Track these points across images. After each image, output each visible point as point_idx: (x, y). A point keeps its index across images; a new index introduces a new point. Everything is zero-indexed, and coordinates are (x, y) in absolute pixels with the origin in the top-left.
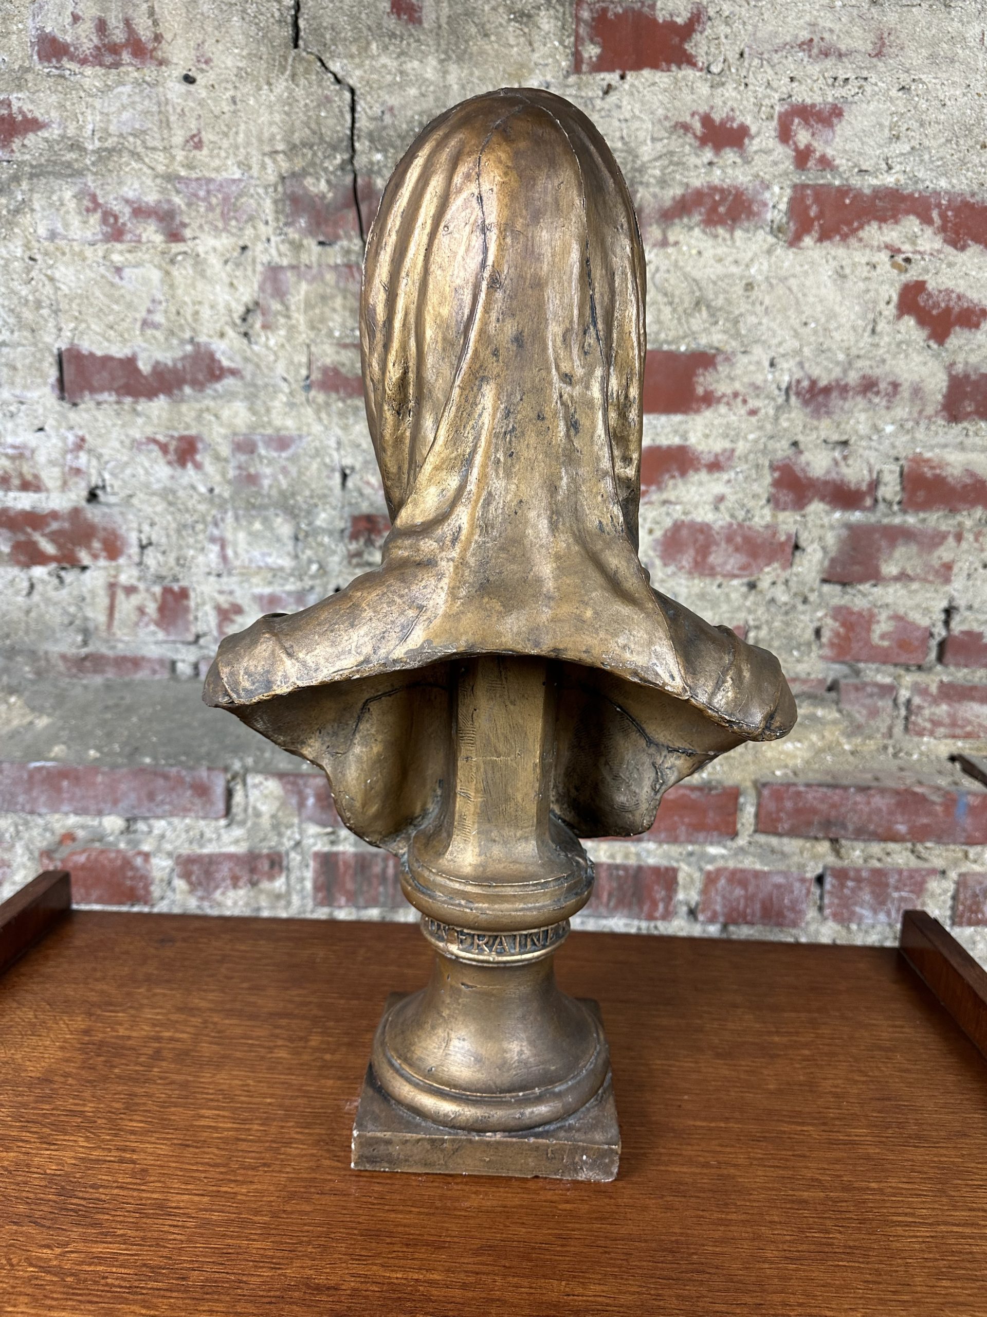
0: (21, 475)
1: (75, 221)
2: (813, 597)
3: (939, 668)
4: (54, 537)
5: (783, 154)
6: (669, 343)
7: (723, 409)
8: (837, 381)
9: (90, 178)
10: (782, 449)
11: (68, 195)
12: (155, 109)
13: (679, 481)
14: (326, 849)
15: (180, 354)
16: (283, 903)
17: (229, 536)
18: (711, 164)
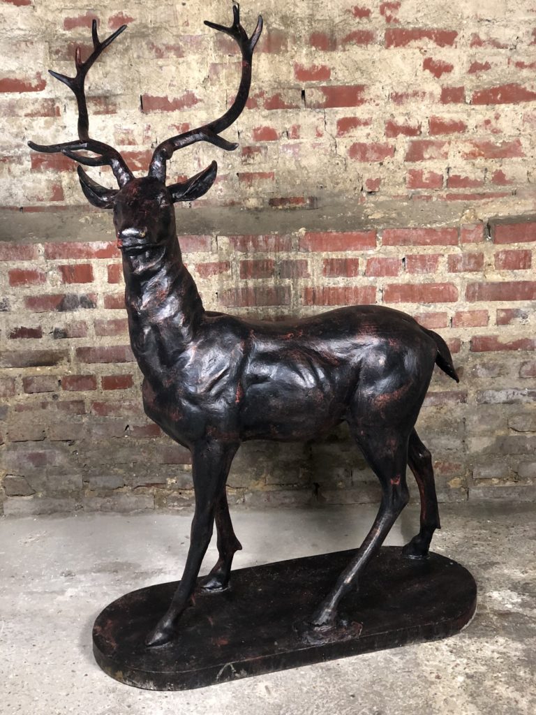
0: (128, 139)
1: (147, 52)
2: (402, 167)
3: (446, 189)
4: (140, 161)
5: (382, 19)
6: (348, 83)
7: (367, 104)
8: (405, 93)
9: (151, 38)
10: (388, 117)
11: (144, 43)
12: (172, 13)
13: (354, 129)
14: (244, 259)
15: (182, 95)
16: (230, 278)
17: (201, 157)
18: (358, 23)
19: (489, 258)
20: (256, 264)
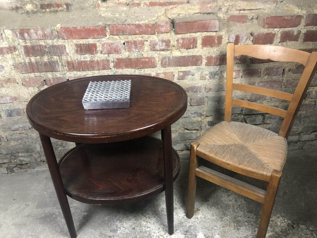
19: (174, 42)
20: (33, 47)
